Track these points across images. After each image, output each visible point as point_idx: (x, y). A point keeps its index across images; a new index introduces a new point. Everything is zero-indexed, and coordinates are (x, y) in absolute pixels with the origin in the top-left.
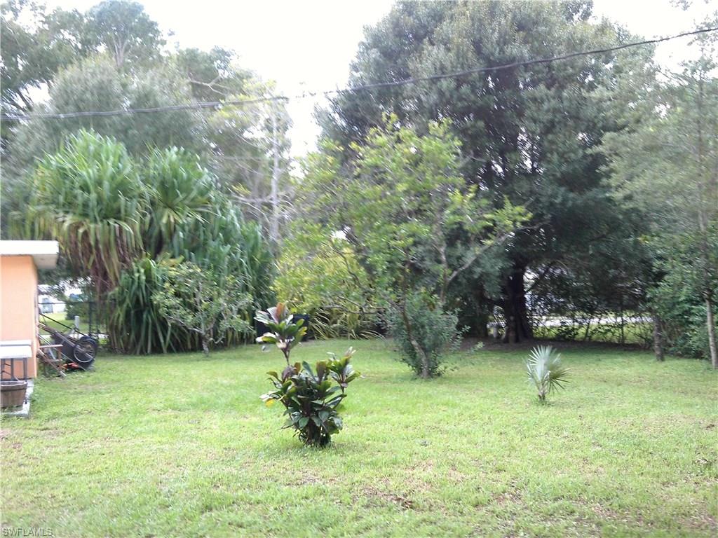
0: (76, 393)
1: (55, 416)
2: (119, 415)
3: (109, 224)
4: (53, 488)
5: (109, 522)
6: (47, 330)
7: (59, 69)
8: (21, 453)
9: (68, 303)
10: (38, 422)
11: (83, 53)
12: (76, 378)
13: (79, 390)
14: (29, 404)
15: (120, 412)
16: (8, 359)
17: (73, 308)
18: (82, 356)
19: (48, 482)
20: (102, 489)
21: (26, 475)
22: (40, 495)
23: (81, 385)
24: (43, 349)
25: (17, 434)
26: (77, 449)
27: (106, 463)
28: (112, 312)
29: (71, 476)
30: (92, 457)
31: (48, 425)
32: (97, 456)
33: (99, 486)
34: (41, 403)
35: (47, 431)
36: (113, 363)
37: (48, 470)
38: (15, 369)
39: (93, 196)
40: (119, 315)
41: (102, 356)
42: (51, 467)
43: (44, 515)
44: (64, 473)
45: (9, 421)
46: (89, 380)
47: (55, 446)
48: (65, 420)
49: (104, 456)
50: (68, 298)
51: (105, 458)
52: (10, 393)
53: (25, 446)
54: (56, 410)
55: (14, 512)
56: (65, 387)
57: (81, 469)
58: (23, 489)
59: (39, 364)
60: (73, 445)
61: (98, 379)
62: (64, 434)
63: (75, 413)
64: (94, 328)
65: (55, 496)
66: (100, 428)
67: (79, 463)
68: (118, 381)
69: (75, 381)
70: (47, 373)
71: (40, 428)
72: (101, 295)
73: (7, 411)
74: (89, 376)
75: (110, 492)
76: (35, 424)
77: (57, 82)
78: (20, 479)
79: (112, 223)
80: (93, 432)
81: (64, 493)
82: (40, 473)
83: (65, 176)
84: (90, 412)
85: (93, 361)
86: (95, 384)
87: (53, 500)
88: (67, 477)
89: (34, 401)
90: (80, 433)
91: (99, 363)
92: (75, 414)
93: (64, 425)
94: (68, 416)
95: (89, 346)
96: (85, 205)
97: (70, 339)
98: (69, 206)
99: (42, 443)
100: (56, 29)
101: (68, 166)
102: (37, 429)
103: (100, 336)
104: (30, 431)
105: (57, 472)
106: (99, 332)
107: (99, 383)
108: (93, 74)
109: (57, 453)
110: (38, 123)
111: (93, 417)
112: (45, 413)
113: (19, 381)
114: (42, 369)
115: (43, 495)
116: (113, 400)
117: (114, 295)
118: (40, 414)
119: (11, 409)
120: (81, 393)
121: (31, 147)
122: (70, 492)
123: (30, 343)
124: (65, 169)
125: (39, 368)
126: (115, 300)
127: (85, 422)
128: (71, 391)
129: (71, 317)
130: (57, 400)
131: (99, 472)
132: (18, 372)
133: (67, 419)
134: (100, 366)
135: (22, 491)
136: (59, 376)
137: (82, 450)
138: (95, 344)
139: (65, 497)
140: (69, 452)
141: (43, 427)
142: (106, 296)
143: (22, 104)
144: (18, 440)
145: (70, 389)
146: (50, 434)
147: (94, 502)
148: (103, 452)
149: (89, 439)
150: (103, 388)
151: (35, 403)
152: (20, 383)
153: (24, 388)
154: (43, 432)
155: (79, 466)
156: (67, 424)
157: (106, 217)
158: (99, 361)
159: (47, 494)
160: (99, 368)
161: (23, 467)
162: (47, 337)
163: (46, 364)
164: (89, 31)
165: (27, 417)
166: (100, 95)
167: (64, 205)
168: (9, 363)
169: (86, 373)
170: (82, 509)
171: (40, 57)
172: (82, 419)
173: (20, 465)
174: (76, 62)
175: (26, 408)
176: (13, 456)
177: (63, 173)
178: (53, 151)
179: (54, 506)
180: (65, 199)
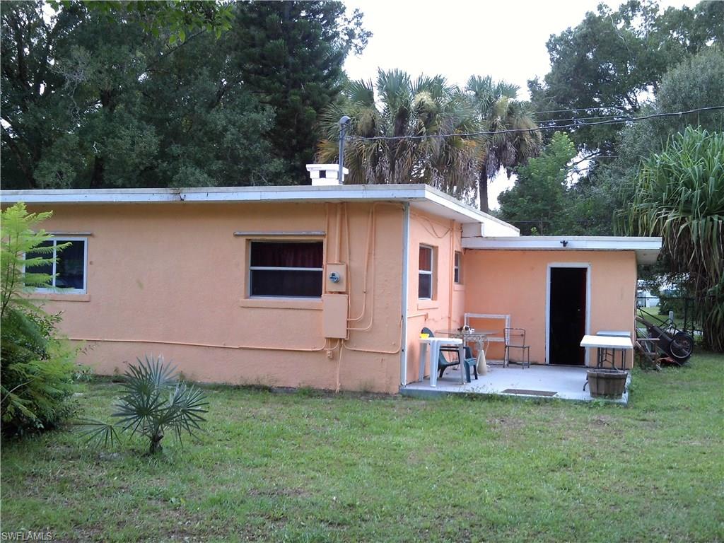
0: (672, 388)
1: (652, 409)
2: (718, 415)
3: (712, 220)
4: (654, 480)
5: (717, 526)
6: (645, 323)
7: (668, 68)
8: (623, 439)
9: (662, 298)
10: (637, 412)
11: (693, 49)
12: (672, 372)
13: (675, 385)
14: (627, 394)
15: (719, 412)
16: (609, 349)
17: (667, 303)
18: (679, 351)
19: (650, 473)
20: (706, 489)
21: (628, 462)
22: (643, 484)
23: (677, 380)
24: (640, 342)
25: (617, 421)
26: (676, 444)
27: (709, 463)
28: (710, 309)
29: (672, 470)
30: (693, 455)
31: (646, 416)
32: (698, 454)
33: (702, 485)
34: (639, 394)
35: (646, 422)
36: (710, 361)
37: (649, 460)
38: (615, 360)
39: (698, 192)
40: (718, 312)
41: (698, 353)
42: (652, 458)
43: (648, 504)
44: (665, 466)
45: (610, 407)
46: (685, 376)
47: (654, 439)
48: (663, 414)
49: (705, 455)
50: (662, 294)
51: (707, 457)
52: (612, 381)
53: (626, 434)
54: (653, 401)
55: (620, 496)
56: (661, 380)
57: (683, 465)
58: (626, 475)
59: (635, 356)
60: (672, 439)
61: (695, 375)
62: (662, 427)
63: (673, 407)
64: (689, 324)
65: (657, 488)
66: (699, 425)
67: (679, 458)
68: (716, 380)
69: (671, 375)
70: (643, 365)
71: (638, 418)
72: (700, 291)
73: (608, 398)
74: (684, 372)
75: (714, 494)
76: (633, 414)
77: (666, 82)
78: (623, 465)
79: (715, 219)
80: (692, 429)
81: (667, 486)
82: (641, 462)
83: (669, 174)
84: (687, 408)
85: (688, 357)
86: (691, 380)
87: (656, 491)
88: (668, 471)
89: (632, 391)
90: (679, 428)
91: (695, 360)
92: (672, 409)
93: (662, 418)
94: (665, 410)
95: (686, 342)
96: (688, 202)
97: (666, 333)
98: (672, 203)
99: (641, 433)
100: (666, 31)
101: (673, 164)
102: (636, 419)
103: (695, 333)
104: (629, 420)
105: (658, 463)
106: (694, 329)
107: (695, 380)
108: (703, 70)
109: (656, 445)
110: (644, 123)
111: (691, 414)
112: (642, 404)
113: (619, 371)
114: (639, 361)
115: (646, 485)
116: (712, 398)
117: (714, 291)
118: (637, 404)
119: (612, 396)
120: (677, 388)
121: (637, 147)
122: (672, 486)
123: (629, 335)
124: (669, 167)
125: (636, 359)
126: (714, 297)
127: (682, 418)
128: (668, 385)
129: (664, 312)
130: (654, 393)
131: (700, 471)
132: (618, 363)
133: (666, 413)
134: (696, 363)
135: (626, 477)
136: (655, 370)
137: (681, 446)
138: (691, 339)
139: (668, 491)
140: (670, 447)
141: (641, 418)
142: (705, 293)
143: (628, 107)
144: (619, 427)
145: (667, 383)
146: (648, 425)
147: (698, 500)
148: (704, 451)
149: (688, 435)
150: (700, 385)
151: (633, 393)
152: (621, 372)
153: (624, 378)
154: (641, 423)
155: (679, 461)
156: (665, 417)
157: (710, 213)
158: (694, 358)
159: (650, 484)
160: (694, 364)
161: (625, 455)
162: (643, 330)
163: (642, 356)
164: (699, 26)
165: (626, 406)
166: (709, 89)
167: (667, 202)
168: (611, 353)
169: (682, 369)
170: (685, 506)
171: (649, 60)
172: (679, 414)
173: (623, 452)
174: (685, 60)
175: (625, 396)
176: (615, 441)
177: (666, 171)
178: (659, 150)
179: (658, 497)
180: (668, 196)
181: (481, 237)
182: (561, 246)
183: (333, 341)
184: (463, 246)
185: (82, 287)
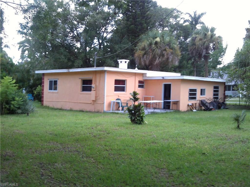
181: (146, 77)
182: (162, 78)
183: (93, 101)
184: (143, 79)
185: (57, 90)
